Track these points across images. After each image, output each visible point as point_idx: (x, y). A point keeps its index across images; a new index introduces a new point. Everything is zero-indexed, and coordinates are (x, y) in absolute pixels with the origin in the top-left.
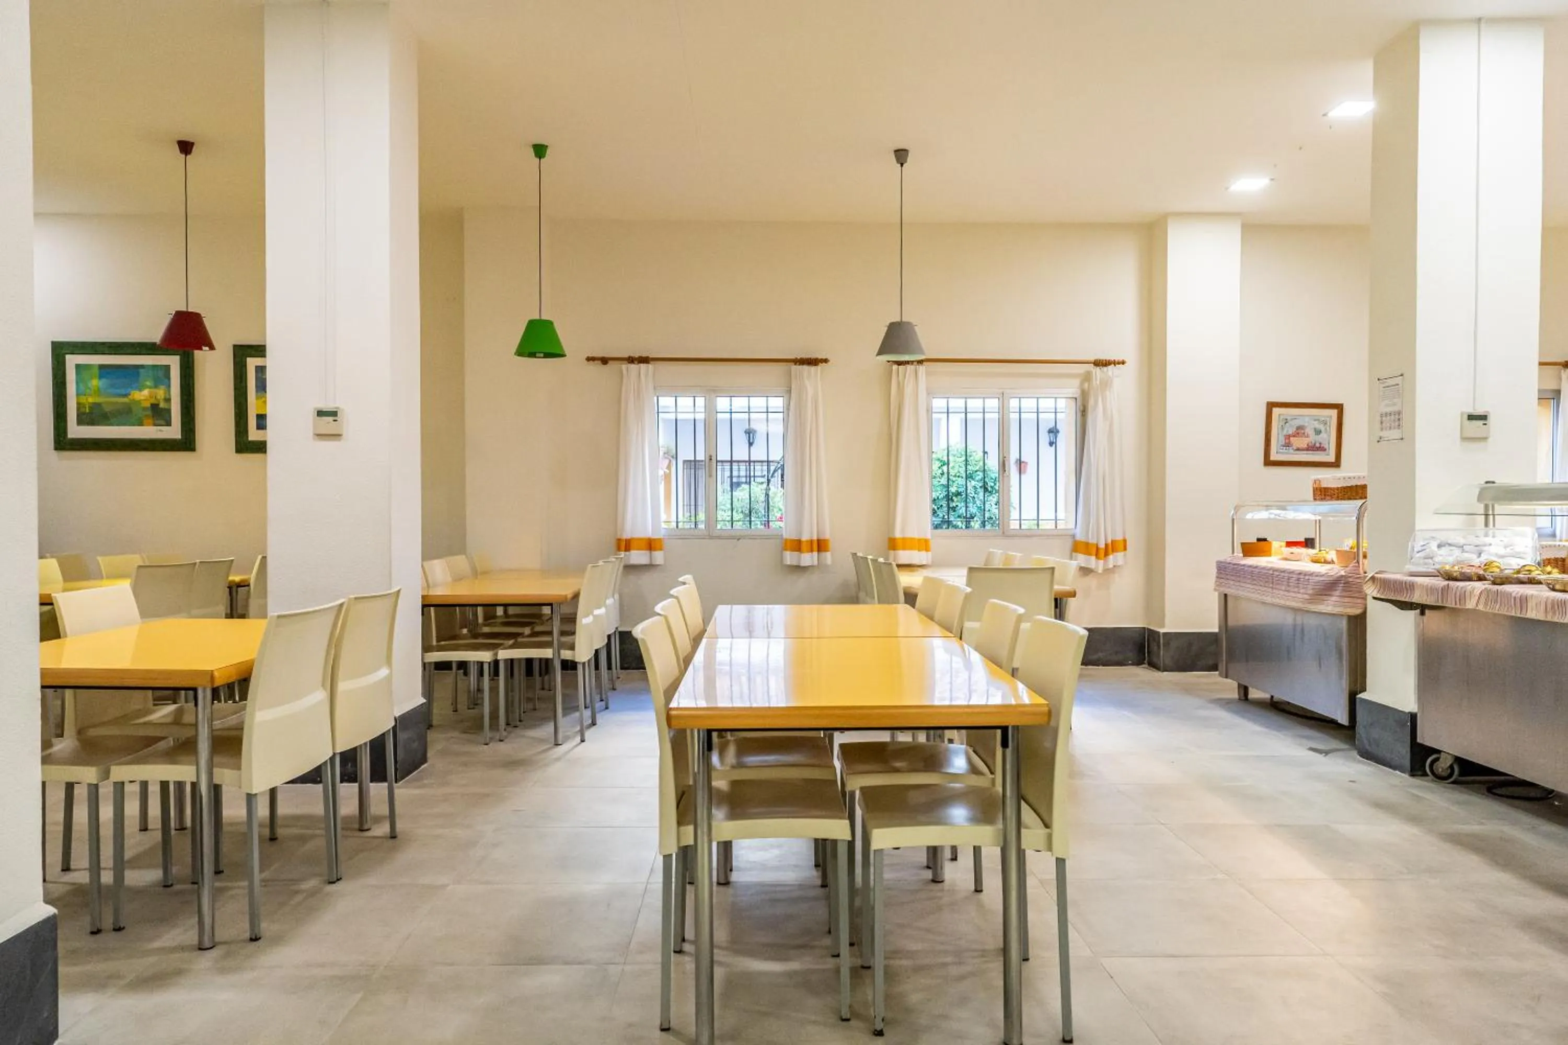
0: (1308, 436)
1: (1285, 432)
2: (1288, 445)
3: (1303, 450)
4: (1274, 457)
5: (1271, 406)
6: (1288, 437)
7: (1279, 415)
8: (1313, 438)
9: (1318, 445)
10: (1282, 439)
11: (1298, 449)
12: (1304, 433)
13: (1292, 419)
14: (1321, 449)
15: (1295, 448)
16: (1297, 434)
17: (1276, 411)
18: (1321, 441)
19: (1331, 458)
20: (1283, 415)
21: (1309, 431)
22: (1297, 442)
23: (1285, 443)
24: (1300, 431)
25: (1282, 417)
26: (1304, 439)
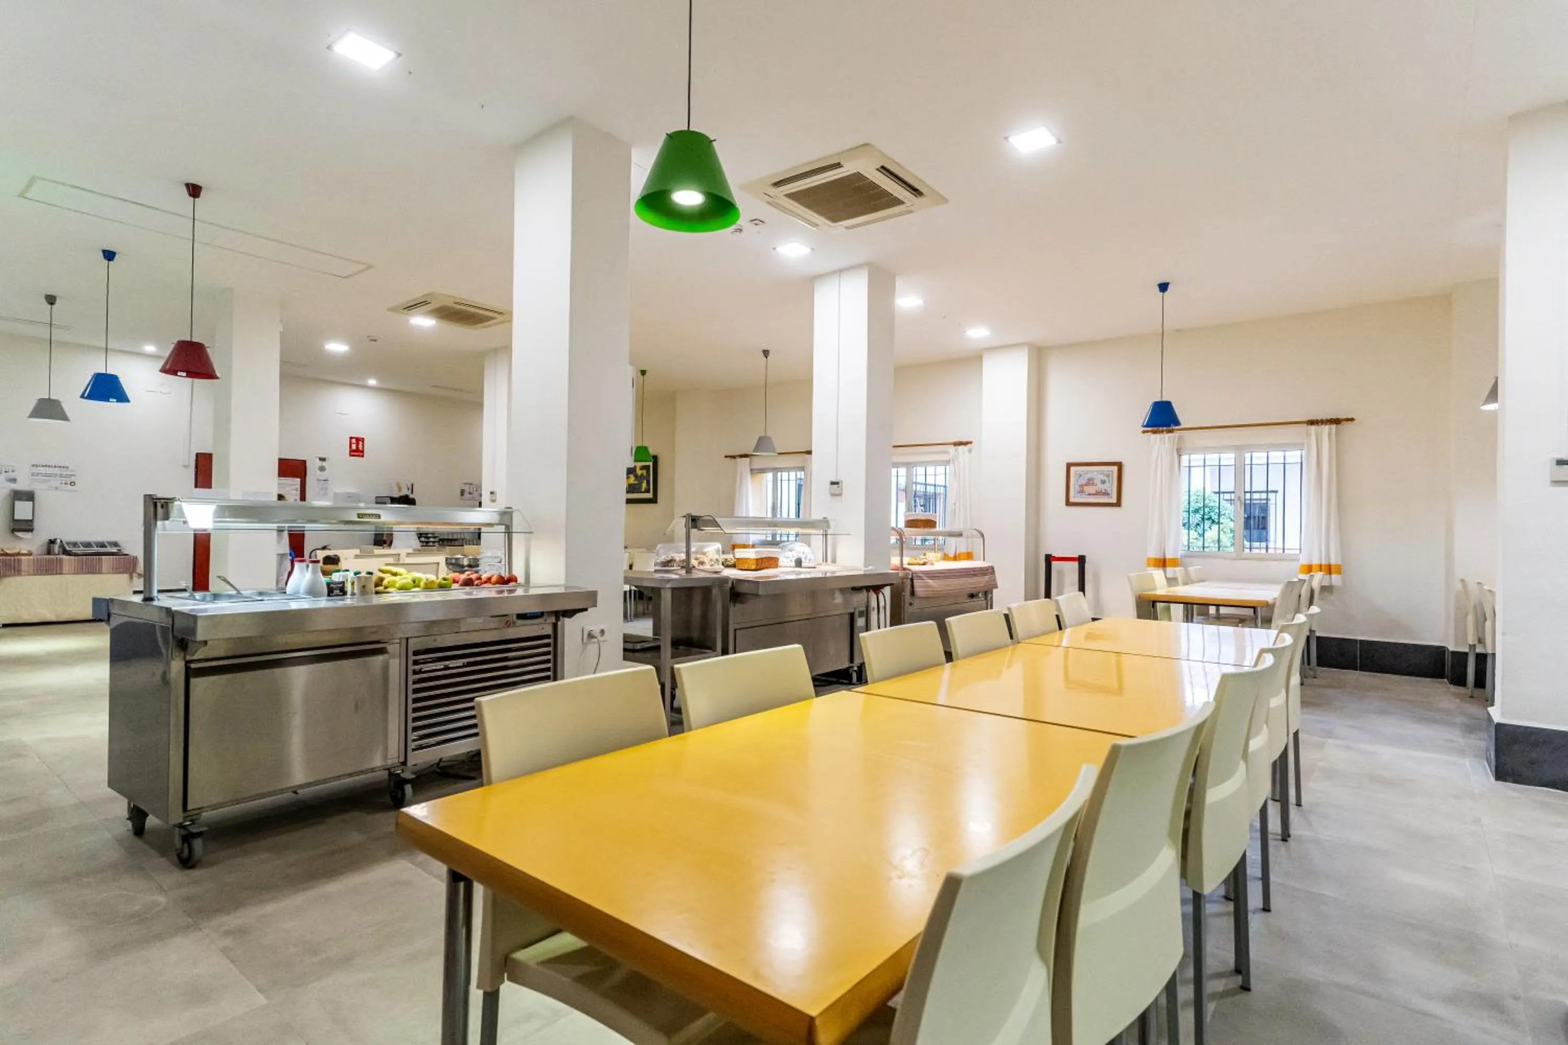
0: (1096, 485)
1: (1080, 483)
2: (1082, 491)
3: (1093, 494)
4: (1072, 500)
5: (1069, 466)
6: (1082, 486)
7: (1076, 471)
8: (1100, 487)
9: (1103, 491)
10: (1077, 487)
11: (1090, 494)
12: (1093, 483)
13: (1084, 474)
14: (1106, 494)
15: (1087, 494)
16: (1088, 484)
17: (1073, 469)
18: (1106, 488)
19: (1114, 500)
20: (1077, 471)
21: (1097, 481)
22: (1088, 489)
23: (1080, 490)
24: (1090, 482)
25: (1077, 473)
26: (1093, 487)
